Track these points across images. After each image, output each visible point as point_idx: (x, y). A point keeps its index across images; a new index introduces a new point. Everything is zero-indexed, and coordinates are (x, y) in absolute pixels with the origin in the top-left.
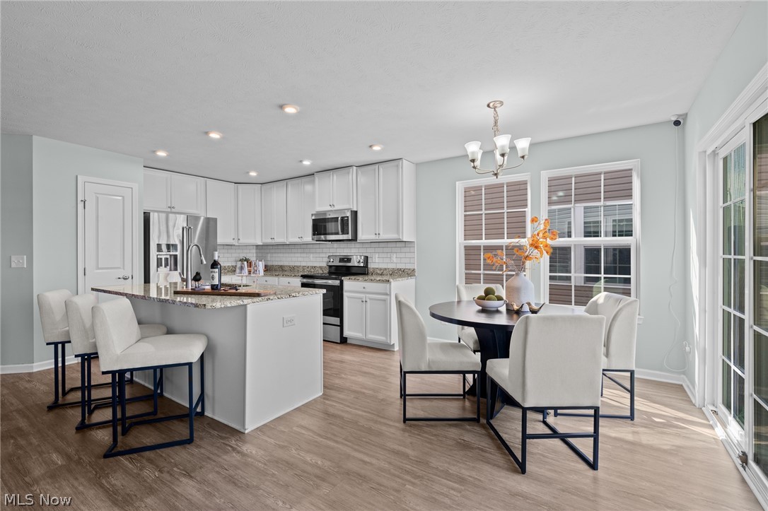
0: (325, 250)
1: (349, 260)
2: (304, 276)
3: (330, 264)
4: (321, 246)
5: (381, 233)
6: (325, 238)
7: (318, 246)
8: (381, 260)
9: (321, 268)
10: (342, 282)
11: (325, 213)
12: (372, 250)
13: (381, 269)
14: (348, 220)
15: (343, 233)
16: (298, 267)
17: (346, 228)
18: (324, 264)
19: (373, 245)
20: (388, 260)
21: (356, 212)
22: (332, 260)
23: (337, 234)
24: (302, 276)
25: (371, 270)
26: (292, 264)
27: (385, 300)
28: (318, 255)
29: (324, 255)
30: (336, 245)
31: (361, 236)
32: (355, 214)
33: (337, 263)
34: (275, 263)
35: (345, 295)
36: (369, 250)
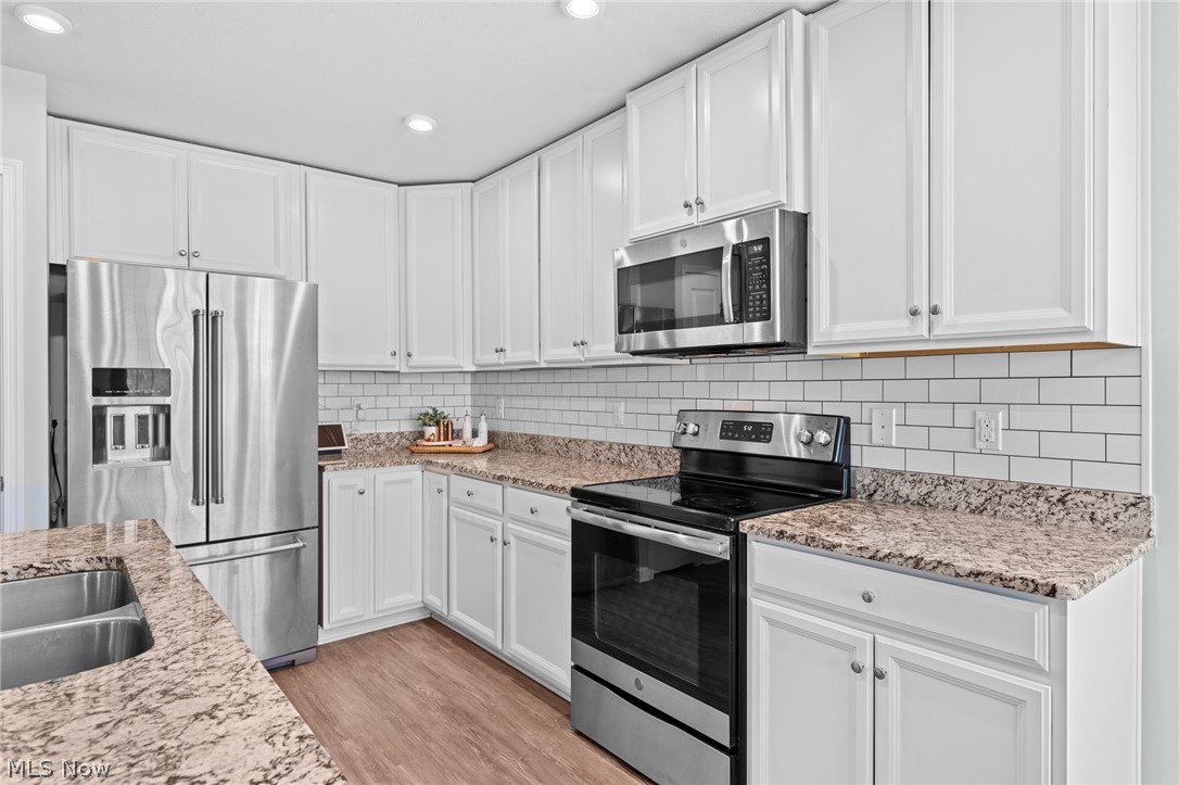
0: (666, 390)
1: (763, 432)
2: (581, 495)
3: (687, 442)
4: (655, 374)
5: (947, 309)
6: (671, 339)
7: (641, 374)
8: (918, 437)
9: (652, 451)
10: (739, 544)
11: (664, 238)
12: (871, 391)
13: (916, 479)
14: (766, 254)
15: (741, 316)
16: (579, 442)
17: (755, 294)
18: (665, 441)
19: (874, 368)
20: (960, 440)
21: (802, 221)
22: (691, 428)
23: (719, 319)
24: (575, 492)
25: (861, 480)
26: (562, 433)
27: (1016, 703)
28: (641, 407)
29: (663, 407)
30: (704, 368)
31: (822, 328)
32: (801, 223)
33: (712, 441)
34: (519, 429)
35: (756, 605)
36: (853, 391)
